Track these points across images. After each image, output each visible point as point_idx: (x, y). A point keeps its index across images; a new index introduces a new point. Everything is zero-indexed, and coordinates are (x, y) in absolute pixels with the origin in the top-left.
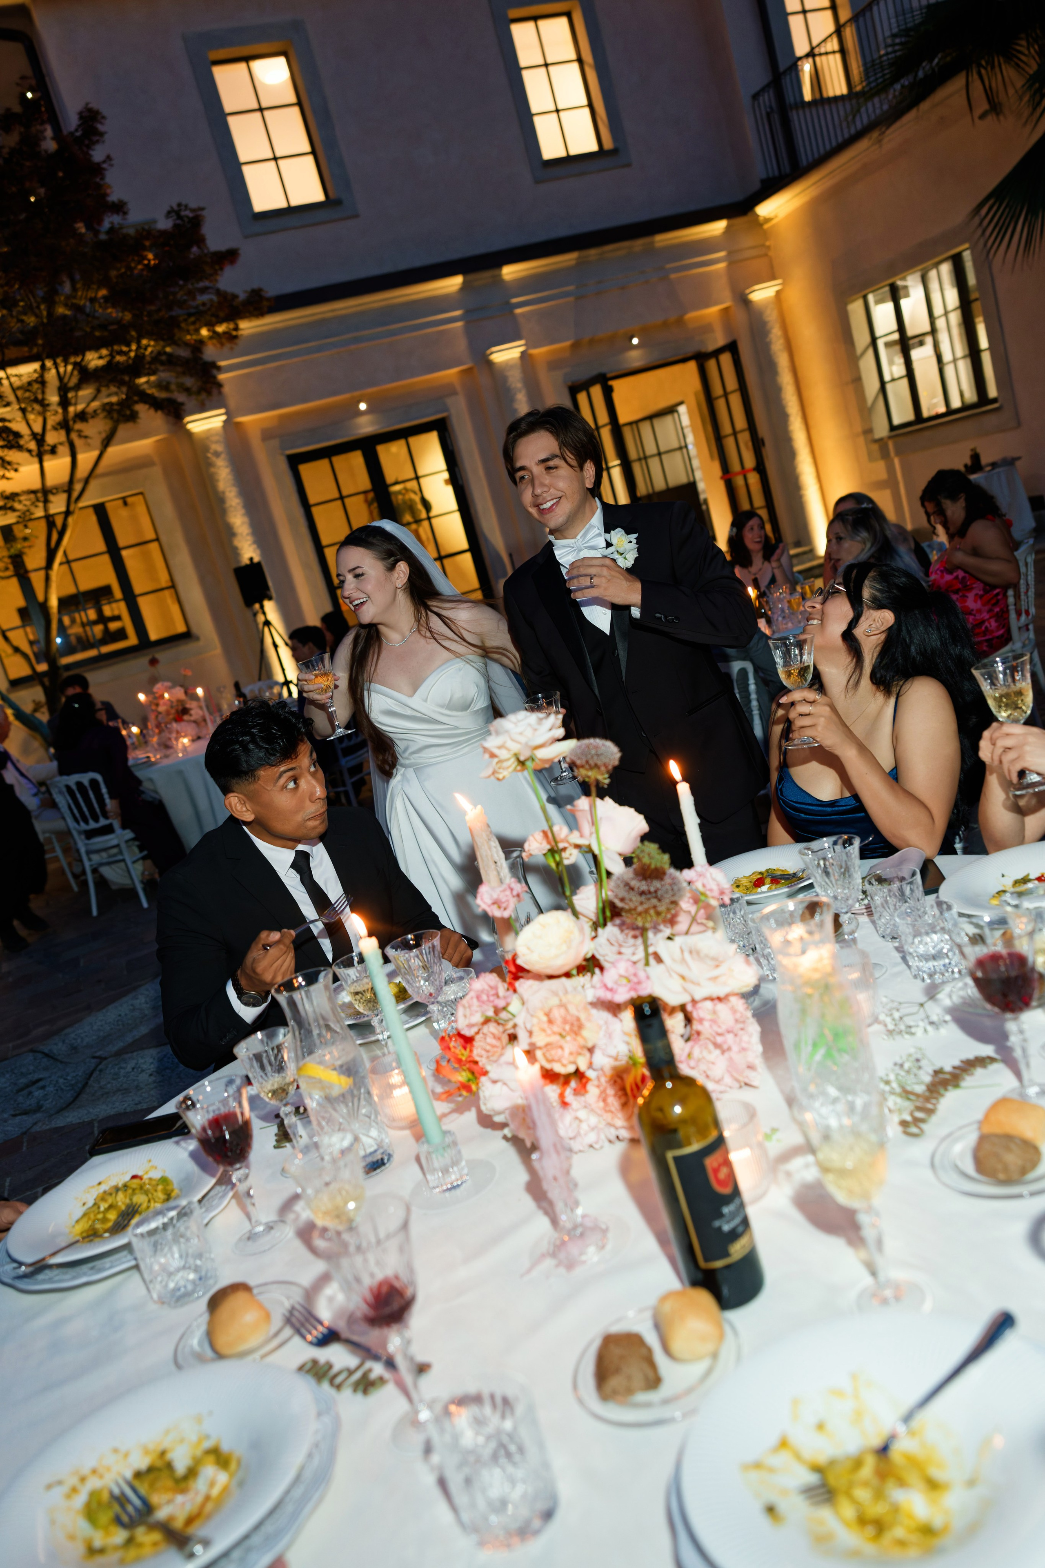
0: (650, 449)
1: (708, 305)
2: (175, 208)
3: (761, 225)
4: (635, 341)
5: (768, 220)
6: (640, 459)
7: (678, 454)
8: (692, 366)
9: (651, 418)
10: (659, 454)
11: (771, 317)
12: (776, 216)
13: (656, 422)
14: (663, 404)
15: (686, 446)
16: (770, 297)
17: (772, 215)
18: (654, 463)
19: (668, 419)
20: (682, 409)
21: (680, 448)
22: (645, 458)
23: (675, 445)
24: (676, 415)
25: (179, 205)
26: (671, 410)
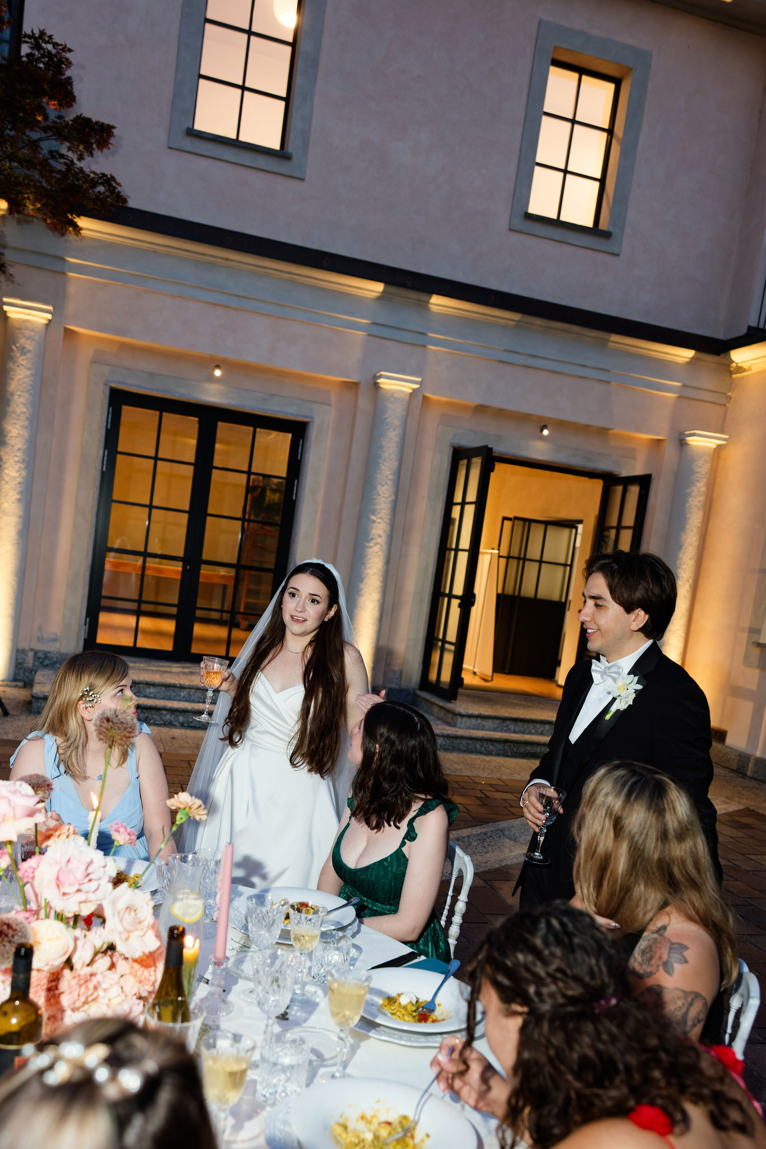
0: (534, 552)
1: (638, 430)
2: (37, 33)
3: (731, 373)
4: (546, 432)
5: (740, 369)
6: (519, 558)
7: (561, 569)
8: (598, 485)
9: (547, 523)
10: (541, 562)
11: (702, 469)
12: (750, 369)
13: (551, 529)
14: (564, 514)
15: (571, 566)
16: (710, 448)
17: (745, 365)
18: (531, 569)
19: (566, 532)
20: (580, 527)
21: (565, 565)
22: (525, 559)
23: (562, 561)
24: (574, 531)
25: (42, 33)
26: (571, 524)
